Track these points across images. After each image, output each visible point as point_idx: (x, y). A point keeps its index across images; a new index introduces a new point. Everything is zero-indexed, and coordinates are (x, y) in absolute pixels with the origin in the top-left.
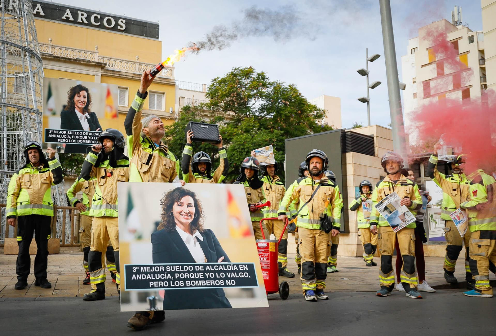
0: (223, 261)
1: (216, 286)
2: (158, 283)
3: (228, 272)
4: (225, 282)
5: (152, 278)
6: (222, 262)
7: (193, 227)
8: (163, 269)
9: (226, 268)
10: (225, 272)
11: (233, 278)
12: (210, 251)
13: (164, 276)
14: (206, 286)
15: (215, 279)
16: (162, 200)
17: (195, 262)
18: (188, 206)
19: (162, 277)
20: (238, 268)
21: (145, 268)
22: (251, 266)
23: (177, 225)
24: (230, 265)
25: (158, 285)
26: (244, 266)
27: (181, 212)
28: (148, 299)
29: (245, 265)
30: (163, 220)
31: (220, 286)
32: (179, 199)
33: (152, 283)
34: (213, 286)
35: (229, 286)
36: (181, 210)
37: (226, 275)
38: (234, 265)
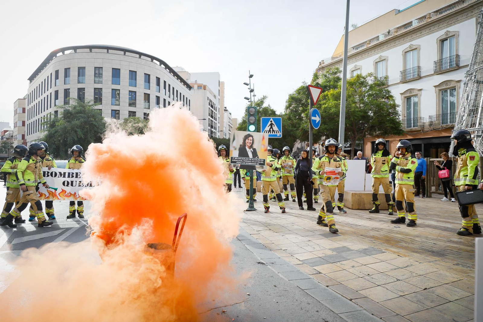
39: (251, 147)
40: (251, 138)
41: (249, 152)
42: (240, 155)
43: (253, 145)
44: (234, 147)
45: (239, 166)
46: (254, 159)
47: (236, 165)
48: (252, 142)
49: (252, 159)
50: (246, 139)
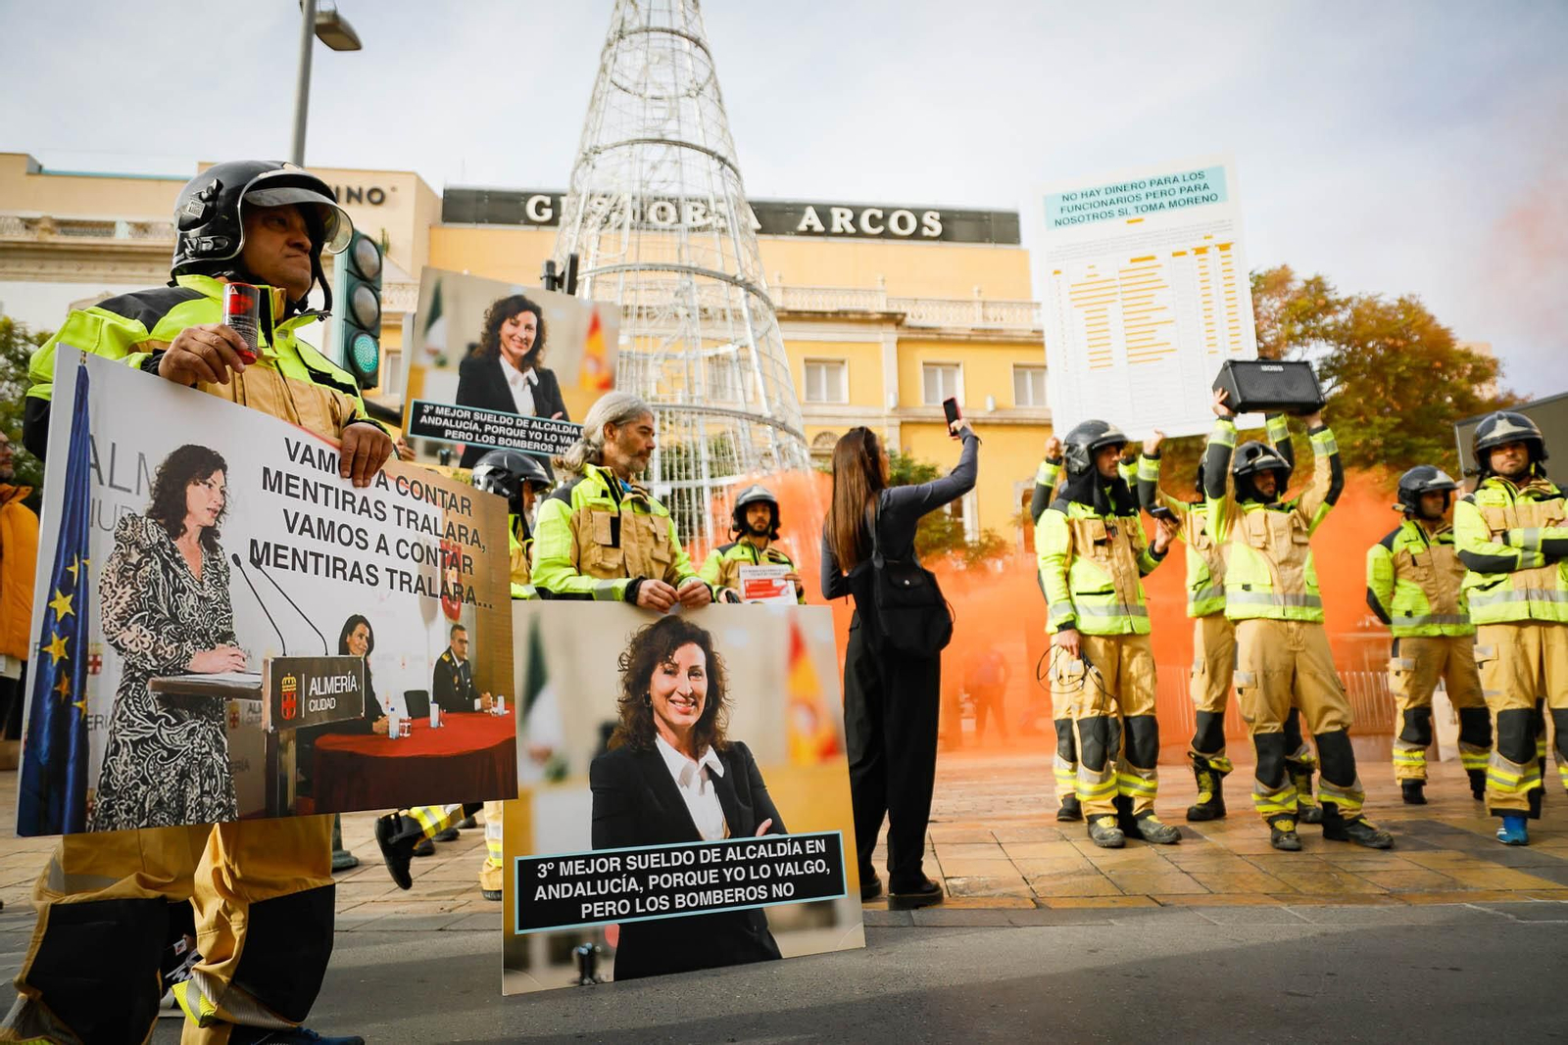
0: (768, 831)
1: (748, 902)
2: (604, 906)
3: (779, 860)
4: (769, 891)
5: (589, 894)
6: (766, 833)
7: (701, 737)
8: (617, 865)
9: (774, 851)
10: (771, 861)
11: (790, 878)
12: (738, 807)
13: (621, 885)
14: (724, 905)
15: (746, 883)
16: (624, 658)
17: (699, 839)
18: (689, 675)
19: (616, 888)
20: (803, 848)
21: (570, 863)
22: (832, 841)
23: (660, 733)
24: (784, 841)
25: (604, 911)
26: (817, 842)
27: (672, 692)
28: (575, 952)
29: (819, 838)
30: (622, 719)
31: (758, 901)
32: (668, 654)
33: (587, 908)
34: (740, 903)
35: (778, 899)
36: (672, 688)
37: (773, 870)
38: (793, 840)
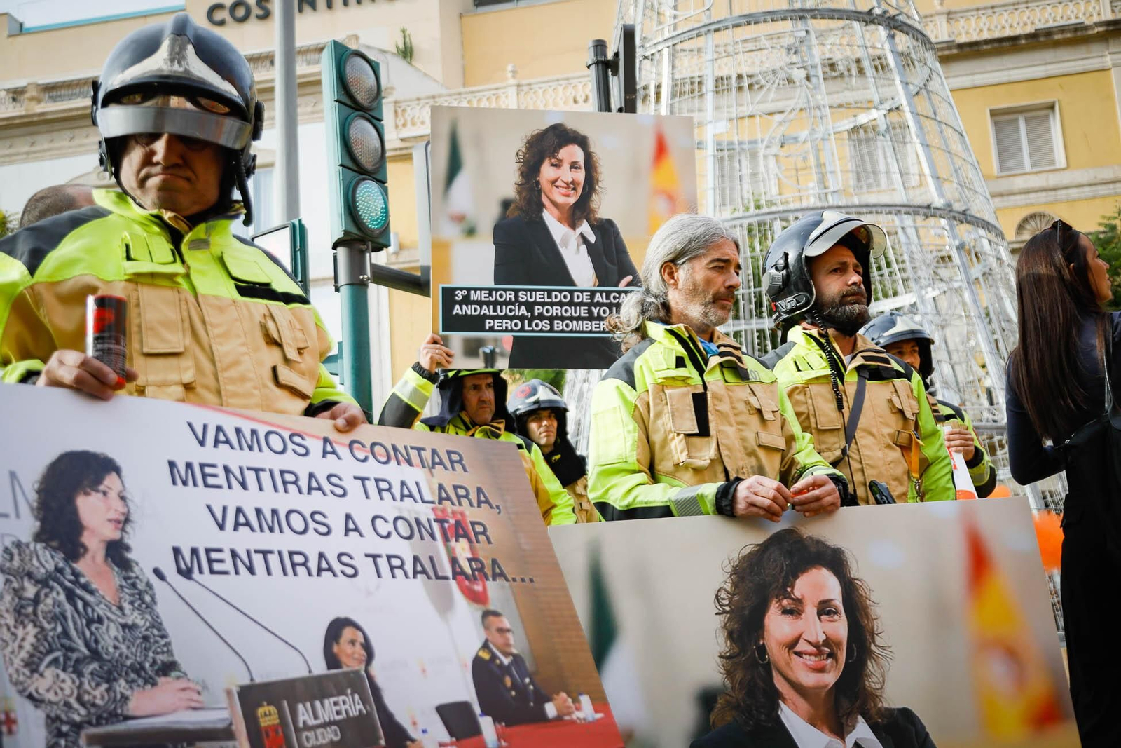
39: (579, 211)
40: (572, 153)
41: (566, 245)
42: (506, 270)
43: (594, 197)
44: (460, 219)
45: (508, 347)
46: (608, 293)
47: (480, 343)
48: (580, 176)
49: (598, 298)
50: (539, 163)
